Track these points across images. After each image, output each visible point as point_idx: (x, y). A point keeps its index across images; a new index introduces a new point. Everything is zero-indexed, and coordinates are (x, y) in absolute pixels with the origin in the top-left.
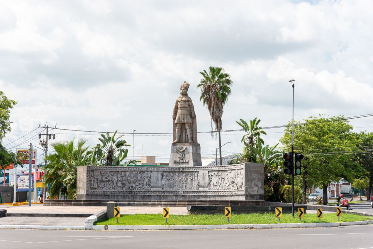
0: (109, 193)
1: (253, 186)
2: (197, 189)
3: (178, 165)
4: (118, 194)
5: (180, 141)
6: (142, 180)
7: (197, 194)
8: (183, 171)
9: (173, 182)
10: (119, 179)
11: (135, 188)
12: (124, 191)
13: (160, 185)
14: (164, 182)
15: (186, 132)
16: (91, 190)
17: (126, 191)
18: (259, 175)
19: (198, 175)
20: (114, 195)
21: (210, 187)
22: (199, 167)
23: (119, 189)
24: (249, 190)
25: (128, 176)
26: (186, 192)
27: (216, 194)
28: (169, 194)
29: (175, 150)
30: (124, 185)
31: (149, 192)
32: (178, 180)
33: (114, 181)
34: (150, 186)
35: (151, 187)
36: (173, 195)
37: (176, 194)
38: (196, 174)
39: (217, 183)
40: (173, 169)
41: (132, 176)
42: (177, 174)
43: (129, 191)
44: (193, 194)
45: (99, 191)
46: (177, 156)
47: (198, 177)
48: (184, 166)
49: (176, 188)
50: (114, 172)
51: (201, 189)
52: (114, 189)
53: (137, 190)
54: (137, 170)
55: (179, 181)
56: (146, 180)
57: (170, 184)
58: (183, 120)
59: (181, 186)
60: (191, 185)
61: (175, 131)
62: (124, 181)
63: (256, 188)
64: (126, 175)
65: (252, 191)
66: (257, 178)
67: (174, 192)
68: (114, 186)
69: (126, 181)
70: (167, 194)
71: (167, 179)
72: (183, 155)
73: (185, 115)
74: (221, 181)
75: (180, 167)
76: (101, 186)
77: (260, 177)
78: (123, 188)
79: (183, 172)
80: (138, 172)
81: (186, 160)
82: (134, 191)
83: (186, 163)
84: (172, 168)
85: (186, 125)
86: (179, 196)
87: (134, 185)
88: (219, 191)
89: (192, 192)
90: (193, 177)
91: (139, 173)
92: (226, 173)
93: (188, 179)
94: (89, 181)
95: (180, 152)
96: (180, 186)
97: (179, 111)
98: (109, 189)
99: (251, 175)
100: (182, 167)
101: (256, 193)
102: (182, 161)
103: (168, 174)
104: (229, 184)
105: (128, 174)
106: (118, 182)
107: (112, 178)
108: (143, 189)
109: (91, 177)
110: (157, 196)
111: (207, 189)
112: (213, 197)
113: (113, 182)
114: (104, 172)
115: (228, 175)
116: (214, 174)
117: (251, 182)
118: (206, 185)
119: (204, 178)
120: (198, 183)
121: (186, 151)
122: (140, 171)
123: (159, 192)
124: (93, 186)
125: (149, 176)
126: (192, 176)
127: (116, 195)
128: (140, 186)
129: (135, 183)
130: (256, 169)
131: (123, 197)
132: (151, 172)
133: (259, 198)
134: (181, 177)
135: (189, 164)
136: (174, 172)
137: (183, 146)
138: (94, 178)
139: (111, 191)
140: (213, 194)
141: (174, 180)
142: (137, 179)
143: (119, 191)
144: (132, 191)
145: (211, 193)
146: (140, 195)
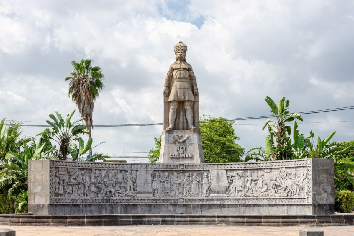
0: (79, 202)
1: (322, 191)
2: (207, 195)
3: (177, 162)
4: (91, 203)
5: (175, 127)
6: (123, 181)
7: (208, 203)
8: (184, 169)
9: (169, 185)
10: (93, 181)
11: (114, 194)
12: (99, 199)
13: (150, 190)
14: (156, 185)
15: (185, 115)
16: (55, 198)
17: (102, 198)
18: (329, 176)
19: (209, 175)
20: (86, 205)
21: (230, 193)
22: (210, 165)
23: (92, 196)
24: (317, 197)
25: (105, 176)
26: (188, 199)
27: (240, 203)
28: (164, 202)
29: (172, 139)
30: (99, 190)
31: (134, 199)
32: (177, 183)
33: (86, 183)
34: (136, 191)
35: (138, 193)
36: (169, 203)
37: (174, 203)
38: (205, 174)
39: (241, 186)
40: (169, 167)
41: (110, 176)
42: (175, 174)
43: (106, 198)
44: (201, 203)
45: (66, 199)
46: (175, 148)
47: (209, 179)
48: (186, 162)
49: (174, 194)
50: (85, 171)
51: (212, 195)
52: (86, 196)
53: (117, 198)
54: (117, 168)
55: (179, 184)
56: (130, 183)
57: (165, 188)
58: (183, 97)
59: (182, 191)
60: (198, 190)
61: (169, 112)
62: (99, 183)
63: (325, 195)
64: (101, 175)
65: (321, 199)
66: (326, 180)
67: (171, 199)
68: (85, 192)
69: (101, 184)
70: (160, 202)
71: (161, 182)
72: (184, 147)
73: (187, 90)
74: (251, 184)
75: (180, 165)
76: (68, 191)
77: (329, 179)
78: (98, 194)
79: (184, 171)
80: (117, 171)
81: (188, 154)
82: (113, 198)
83: (188, 158)
84: (167, 165)
85: (187, 104)
86: (177, 205)
87: (113, 190)
88: (246, 199)
89: (200, 199)
90: (201, 179)
91: (119, 172)
92: (260, 173)
93: (192, 181)
94: (53, 183)
95: (179, 143)
96: (179, 191)
97: (176, 84)
98: (80, 195)
99: (319, 175)
100: (183, 165)
101: (324, 202)
102: (183, 156)
103: (161, 174)
104: (267, 189)
105: (104, 173)
106: (91, 185)
107: (83, 179)
108: (126, 195)
109: (56, 178)
110: (145, 205)
111: (225, 195)
112: (235, 207)
113: (84, 185)
114: (72, 170)
115: (263, 175)
116: (237, 174)
117: (319, 186)
118: (223, 189)
119: (218, 179)
120: (209, 187)
121: (187, 141)
122: (121, 169)
123: (149, 199)
124: (58, 191)
125: (134, 177)
126: (199, 177)
127: (89, 204)
128: (122, 191)
129: (114, 187)
130: (325, 168)
131: (98, 207)
132: (137, 170)
133: (328, 209)
134: (182, 178)
135: (193, 160)
136: (171, 171)
137: (183, 135)
138: (60, 178)
139: (82, 199)
140: (234, 203)
141: (170, 182)
142: (117, 180)
143: (92, 199)
144: (111, 198)
145: (232, 201)
146: (121, 204)
